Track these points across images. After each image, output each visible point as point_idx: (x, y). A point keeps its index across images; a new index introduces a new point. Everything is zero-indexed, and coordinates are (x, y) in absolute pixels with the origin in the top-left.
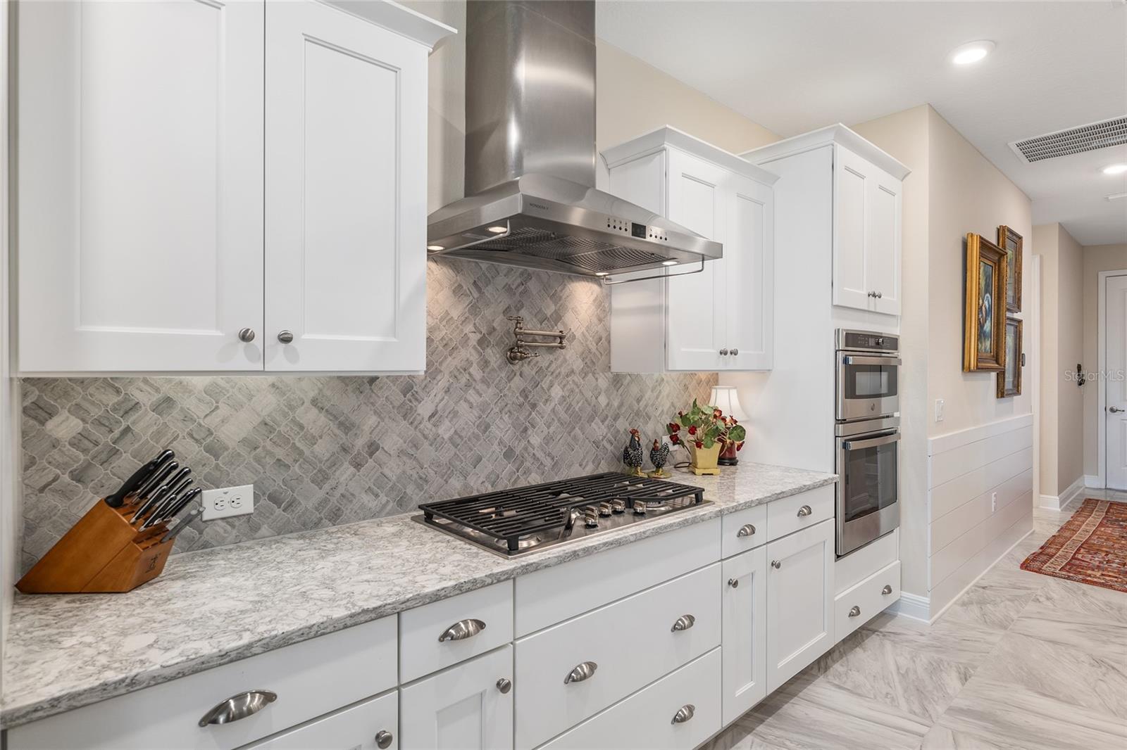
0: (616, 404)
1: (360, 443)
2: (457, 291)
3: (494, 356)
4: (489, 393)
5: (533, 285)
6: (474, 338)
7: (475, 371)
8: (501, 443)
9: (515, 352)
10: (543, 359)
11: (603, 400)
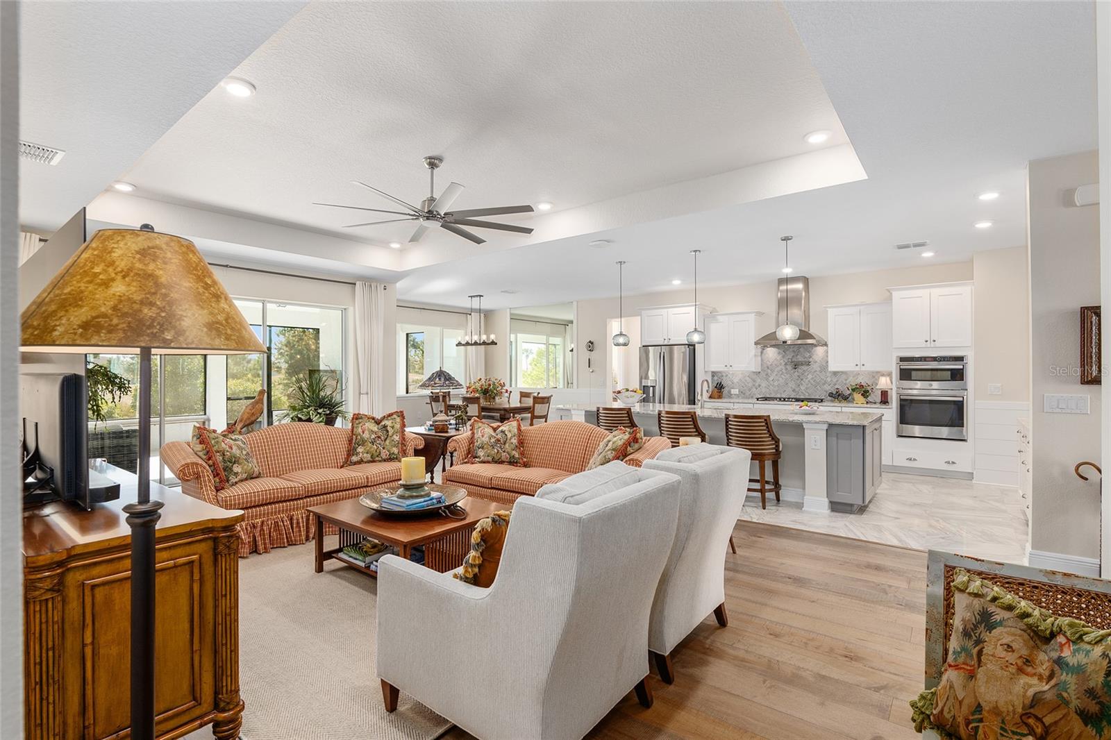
0: (835, 381)
1: (757, 384)
2: (779, 353)
3: (789, 367)
4: (788, 376)
5: (801, 350)
6: (783, 364)
7: (784, 371)
8: (791, 388)
9: (796, 366)
10: (805, 368)
11: (829, 379)
